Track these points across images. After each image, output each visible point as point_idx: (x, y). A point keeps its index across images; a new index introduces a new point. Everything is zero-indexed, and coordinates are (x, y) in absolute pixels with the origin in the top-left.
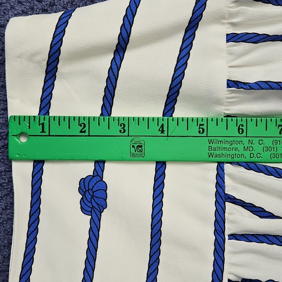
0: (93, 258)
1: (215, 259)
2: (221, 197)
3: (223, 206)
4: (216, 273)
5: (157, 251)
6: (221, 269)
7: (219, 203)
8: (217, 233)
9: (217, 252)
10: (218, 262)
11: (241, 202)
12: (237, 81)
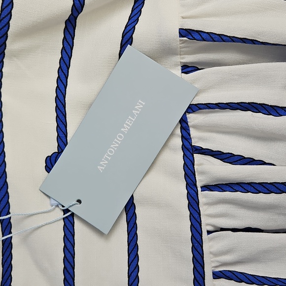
0: (71, 233)
1: (190, 213)
2: (188, 150)
3: (191, 158)
4: (194, 228)
5: (133, 216)
6: (198, 222)
7: (187, 157)
8: (190, 186)
9: (191, 206)
10: (195, 215)
11: (209, 151)
12: (189, 29)
